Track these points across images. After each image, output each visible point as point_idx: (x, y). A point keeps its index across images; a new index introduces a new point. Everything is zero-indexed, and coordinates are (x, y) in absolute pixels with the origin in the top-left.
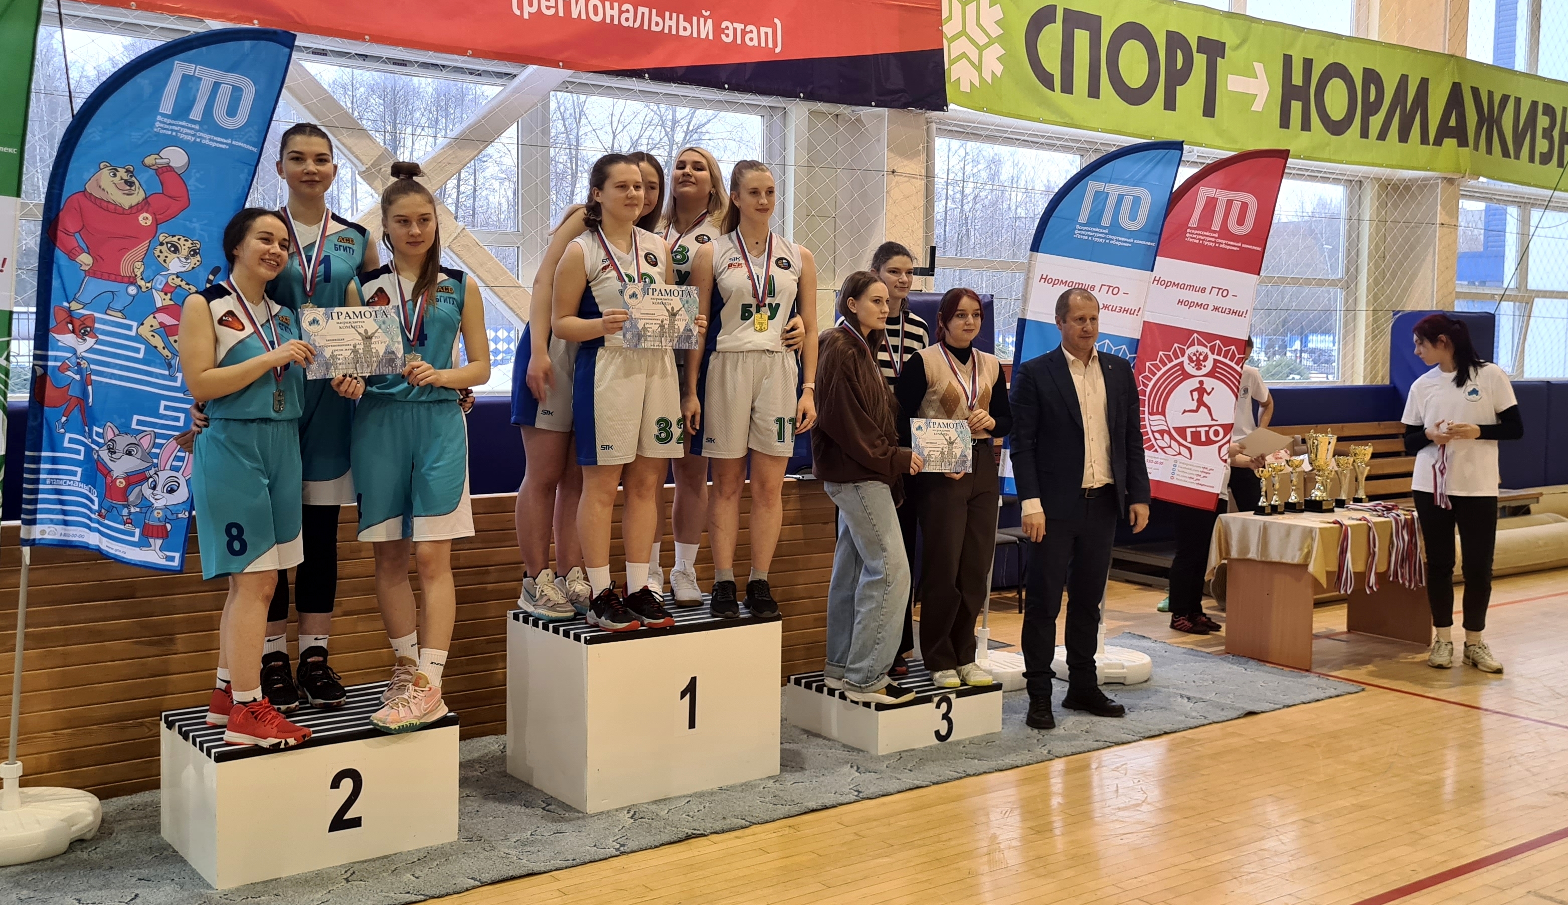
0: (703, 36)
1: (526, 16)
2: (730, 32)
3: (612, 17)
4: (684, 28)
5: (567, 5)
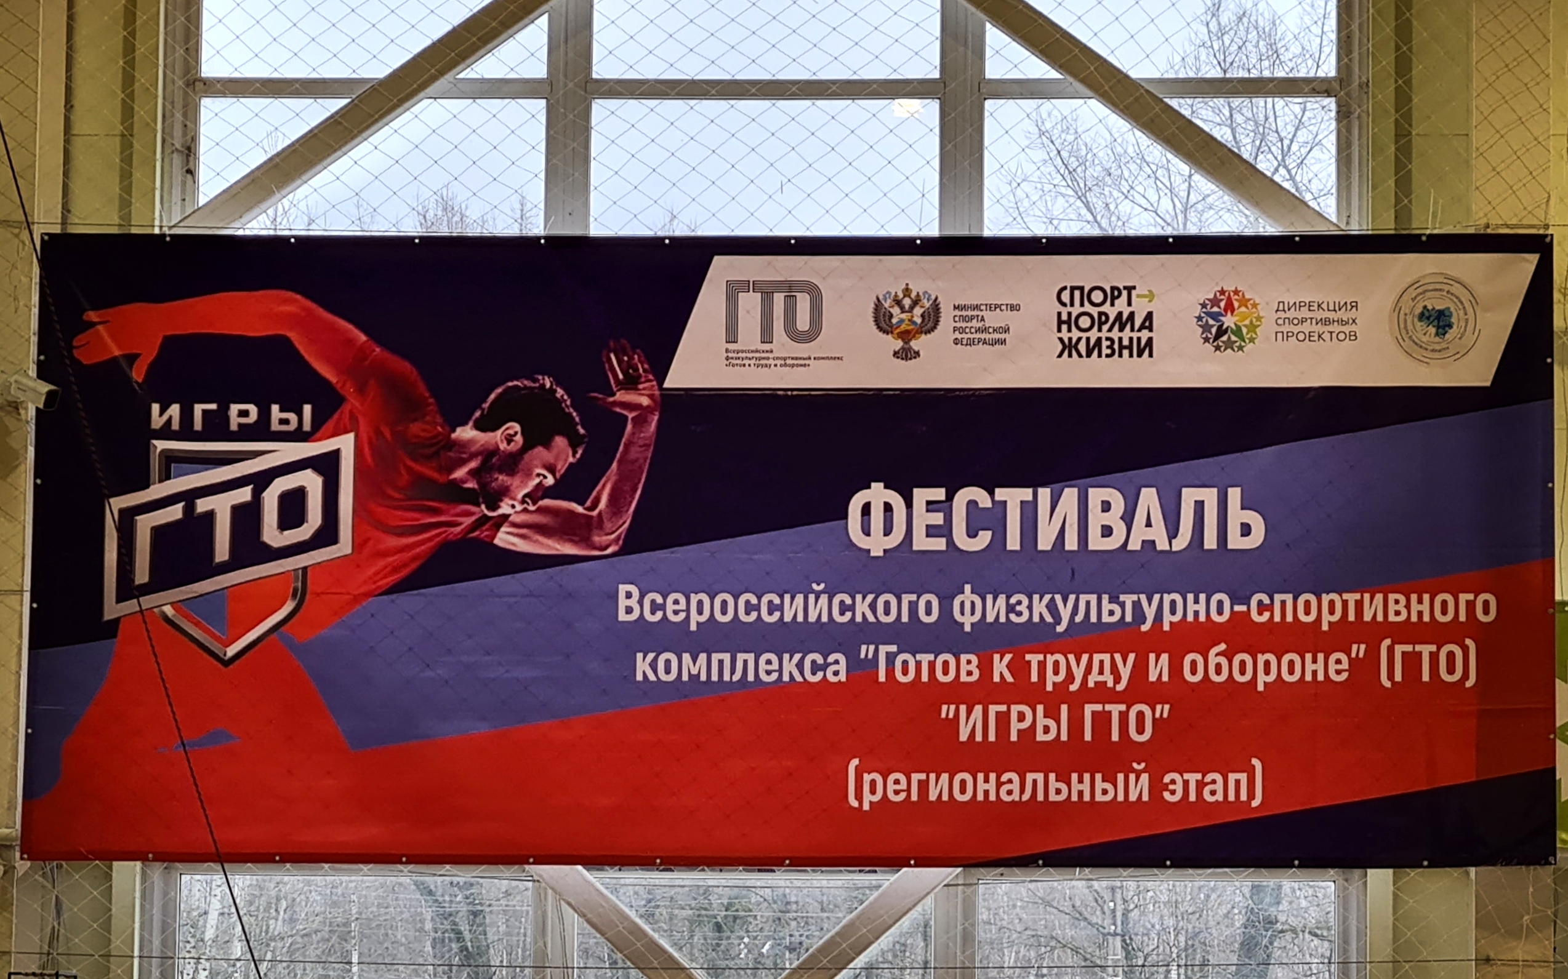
1: (867, 808)
2: (1179, 787)
3: (987, 793)
4: (1104, 791)
5: (923, 786)
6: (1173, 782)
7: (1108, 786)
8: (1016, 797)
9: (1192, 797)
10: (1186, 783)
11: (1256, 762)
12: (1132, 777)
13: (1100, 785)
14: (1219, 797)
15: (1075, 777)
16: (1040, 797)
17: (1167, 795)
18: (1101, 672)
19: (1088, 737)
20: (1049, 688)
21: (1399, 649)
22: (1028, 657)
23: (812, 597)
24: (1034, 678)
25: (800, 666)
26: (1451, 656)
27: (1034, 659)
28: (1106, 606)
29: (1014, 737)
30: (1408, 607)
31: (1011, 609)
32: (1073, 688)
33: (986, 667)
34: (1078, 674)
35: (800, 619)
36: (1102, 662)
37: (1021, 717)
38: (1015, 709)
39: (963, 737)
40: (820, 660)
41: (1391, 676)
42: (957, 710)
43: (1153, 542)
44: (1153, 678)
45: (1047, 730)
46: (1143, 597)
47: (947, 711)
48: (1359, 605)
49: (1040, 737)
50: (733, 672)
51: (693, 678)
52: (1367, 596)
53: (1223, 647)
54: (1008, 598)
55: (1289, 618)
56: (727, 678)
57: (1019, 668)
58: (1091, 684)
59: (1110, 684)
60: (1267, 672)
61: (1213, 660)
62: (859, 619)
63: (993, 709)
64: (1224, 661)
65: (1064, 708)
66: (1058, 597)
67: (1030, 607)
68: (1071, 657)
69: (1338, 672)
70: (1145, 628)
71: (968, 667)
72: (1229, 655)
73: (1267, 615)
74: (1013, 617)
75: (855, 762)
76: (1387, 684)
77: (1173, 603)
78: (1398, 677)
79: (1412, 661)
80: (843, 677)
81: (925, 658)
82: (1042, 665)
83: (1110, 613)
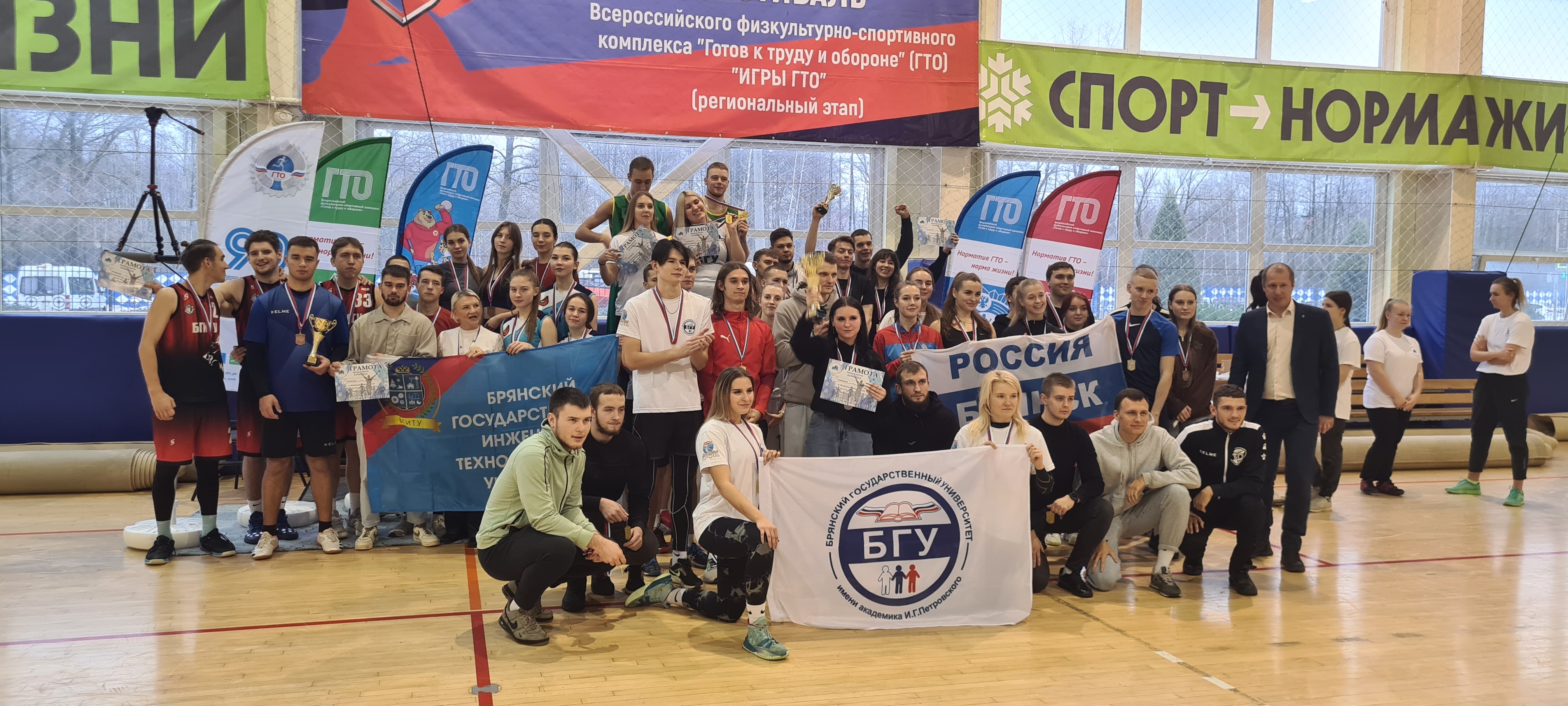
0: (811, 112)
1: (700, 110)
2: (829, 109)
3: (752, 107)
4: (799, 109)
5: (725, 102)
6: (827, 106)
7: (801, 107)
8: (763, 109)
9: (835, 113)
10: (832, 107)
11: (860, 99)
12: (810, 103)
13: (797, 106)
14: (846, 113)
15: (787, 102)
16: (773, 110)
17: (824, 112)
18: (799, 57)
19: (793, 85)
20: (777, 62)
21: (917, 55)
22: (769, 49)
23: (677, 15)
24: (771, 58)
25: (672, 46)
26: (937, 59)
27: (771, 50)
28: (801, 29)
29: (763, 83)
30: (921, 37)
31: (761, 27)
32: (788, 63)
33: (751, 53)
34: (790, 57)
35: (672, 25)
36: (799, 53)
37: (766, 75)
38: (763, 71)
39: (741, 82)
40: (680, 44)
41: (914, 67)
42: (739, 70)
43: (820, 2)
44: (820, 61)
45: (777, 81)
46: (816, 26)
47: (735, 70)
48: (902, 35)
49: (774, 84)
50: (642, 47)
51: (625, 48)
52: (906, 32)
53: (847, 50)
54: (760, 22)
55: (874, 39)
56: (639, 49)
57: (765, 53)
58: (795, 62)
59: (803, 63)
60: (865, 62)
61: (844, 55)
62: (697, 27)
63: (754, 70)
64: (848, 56)
65: (784, 72)
66: (781, 23)
67: (770, 27)
68: (787, 50)
69: (894, 63)
70: (817, 39)
71: (743, 51)
72: (850, 53)
73: (865, 37)
74: (762, 30)
75: (695, 90)
76: (912, 69)
77: (829, 29)
78: (917, 67)
79: (922, 60)
80: (690, 52)
81: (726, 46)
82: (774, 52)
83: (803, 32)
